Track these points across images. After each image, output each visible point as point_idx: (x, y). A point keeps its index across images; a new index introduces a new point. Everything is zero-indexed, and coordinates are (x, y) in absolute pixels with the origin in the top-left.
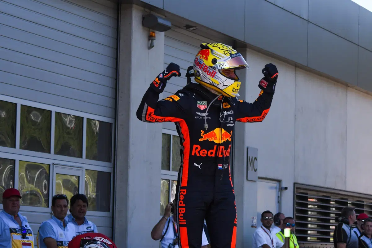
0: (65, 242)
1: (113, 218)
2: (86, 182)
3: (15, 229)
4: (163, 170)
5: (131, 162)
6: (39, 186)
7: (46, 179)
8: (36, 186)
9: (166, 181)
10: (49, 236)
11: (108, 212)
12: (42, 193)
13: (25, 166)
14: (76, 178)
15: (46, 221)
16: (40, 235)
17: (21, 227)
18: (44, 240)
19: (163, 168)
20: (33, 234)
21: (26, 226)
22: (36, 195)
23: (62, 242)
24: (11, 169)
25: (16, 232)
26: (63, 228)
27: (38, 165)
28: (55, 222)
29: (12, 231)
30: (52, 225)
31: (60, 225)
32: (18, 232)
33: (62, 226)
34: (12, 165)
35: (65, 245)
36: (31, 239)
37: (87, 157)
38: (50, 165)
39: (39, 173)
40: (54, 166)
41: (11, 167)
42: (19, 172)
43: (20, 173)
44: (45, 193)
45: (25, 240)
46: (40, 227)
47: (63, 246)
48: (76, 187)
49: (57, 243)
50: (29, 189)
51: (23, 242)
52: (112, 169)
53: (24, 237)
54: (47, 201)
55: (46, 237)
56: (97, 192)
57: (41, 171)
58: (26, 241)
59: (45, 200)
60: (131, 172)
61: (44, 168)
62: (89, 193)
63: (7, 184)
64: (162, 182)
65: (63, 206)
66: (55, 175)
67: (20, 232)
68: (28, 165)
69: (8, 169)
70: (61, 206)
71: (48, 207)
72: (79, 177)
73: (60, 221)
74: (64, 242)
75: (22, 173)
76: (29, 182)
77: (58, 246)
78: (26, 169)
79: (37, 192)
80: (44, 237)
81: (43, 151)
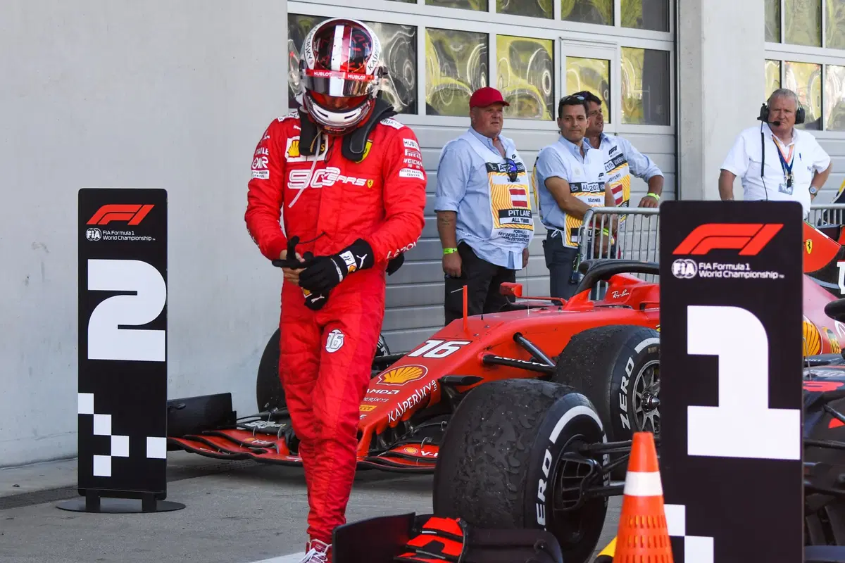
0: (585, 184)
1: (676, 136)
2: (623, 71)
3: (495, 165)
4: (768, 43)
5: (707, 29)
6: (536, 82)
7: (547, 68)
8: (529, 81)
9: (774, 64)
10: (553, 174)
11: (667, 125)
12: (542, 94)
13: (508, 44)
14: (604, 63)
15: (547, 146)
16: (539, 174)
17: (507, 159)
18: (545, 181)
19: (767, 39)
20: (526, 171)
21: (514, 156)
22: (529, 97)
23: (579, 185)
24: (481, 51)
25: (498, 171)
26: (580, 158)
27: (532, 43)
28: (564, 147)
29: (490, 168)
30: (559, 153)
31: (574, 154)
32: (502, 170)
33: (578, 154)
34: (483, 44)
35: (584, 190)
36: (524, 181)
37: (623, 24)
38: (553, 41)
39: (535, 56)
40: (562, 42)
41: (481, 47)
42: (499, 57)
43: (498, 59)
44: (548, 93)
45: (514, 183)
46: (538, 158)
47: (581, 191)
48: (604, 82)
49: (570, 186)
50: (517, 88)
51: (512, 188)
52: (672, 43)
53: (513, 179)
54: (551, 108)
55: (549, 176)
56: (644, 88)
57: (537, 54)
58: (516, 186)
59: (548, 107)
60: (706, 47)
61: (543, 47)
62: (629, 90)
63: (476, 80)
64: (767, 64)
65: (575, 118)
66: (564, 58)
67: (505, 170)
68: (513, 43)
69: (476, 50)
70: (571, 117)
71: (554, 120)
72: (609, 61)
73: (573, 145)
74: (582, 185)
75: (504, 58)
76: (516, 72)
77: (571, 192)
78: (511, 50)
79: (532, 92)
80: (545, 176)
81: (540, 14)
